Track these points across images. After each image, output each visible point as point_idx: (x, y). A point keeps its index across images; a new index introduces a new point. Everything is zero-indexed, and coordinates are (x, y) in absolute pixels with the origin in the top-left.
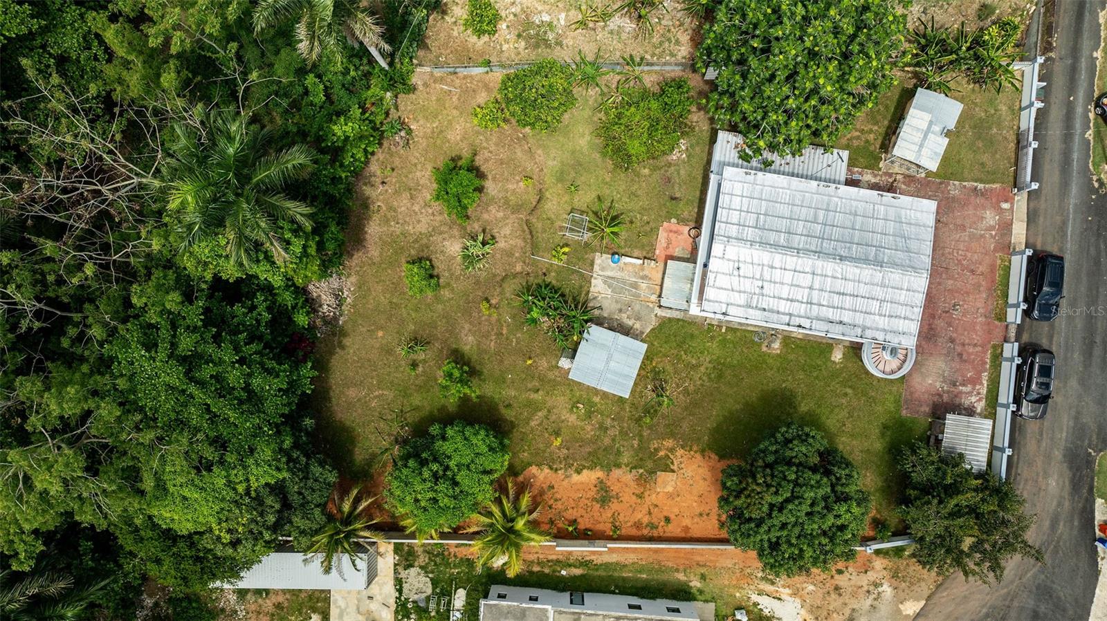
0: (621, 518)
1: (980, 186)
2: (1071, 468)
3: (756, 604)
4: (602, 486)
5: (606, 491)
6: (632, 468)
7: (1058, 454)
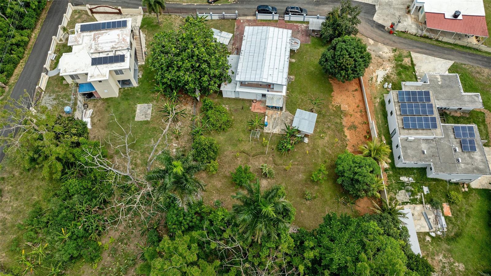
0: (360, 121)
1: (236, 27)
2: (320, 5)
3: (381, 82)
4: (350, 128)
5: (351, 127)
6: (341, 118)
7: (316, 8)
